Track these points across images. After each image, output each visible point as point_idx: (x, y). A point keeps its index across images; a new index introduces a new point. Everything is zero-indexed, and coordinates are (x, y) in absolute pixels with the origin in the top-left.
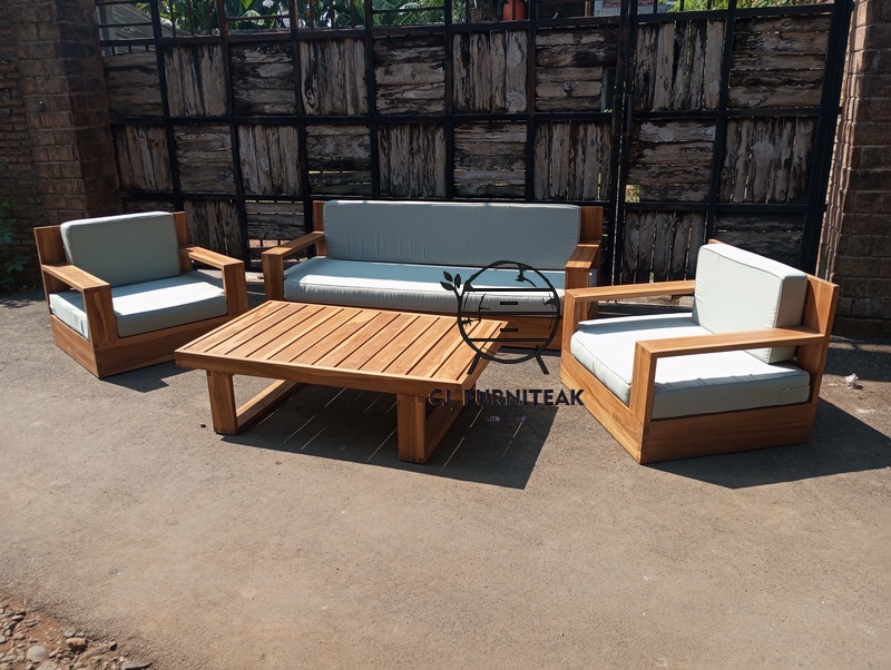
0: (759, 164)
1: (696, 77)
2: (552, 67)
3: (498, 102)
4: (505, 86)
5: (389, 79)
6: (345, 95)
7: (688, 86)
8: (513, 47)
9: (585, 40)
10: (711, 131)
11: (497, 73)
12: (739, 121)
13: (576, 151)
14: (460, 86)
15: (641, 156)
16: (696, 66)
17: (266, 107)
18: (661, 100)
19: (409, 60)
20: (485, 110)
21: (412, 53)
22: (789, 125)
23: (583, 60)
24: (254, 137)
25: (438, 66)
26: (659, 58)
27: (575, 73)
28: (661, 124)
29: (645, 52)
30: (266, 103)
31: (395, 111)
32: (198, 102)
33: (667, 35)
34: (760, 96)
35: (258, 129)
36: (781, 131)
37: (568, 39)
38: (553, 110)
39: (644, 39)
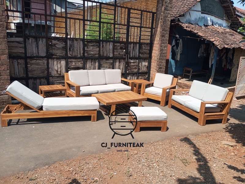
0: (143, 66)
2: (116, 49)
3: (108, 55)
4: (109, 52)
5: (88, 49)
6: (78, 52)
7: (135, 53)
8: (111, 45)
9: (121, 45)
11: (108, 50)
12: (140, 59)
13: (120, 64)
14: (101, 52)
15: (129, 65)
16: (136, 50)
19: (92, 46)
20: (106, 56)
21: (93, 44)
23: (121, 48)
24: (54, 62)
25: (98, 47)
26: (131, 49)
27: (120, 50)
28: (131, 59)
29: (129, 48)
30: (57, 53)
31: (89, 56)
32: (37, 52)
33: (132, 45)
34: (143, 55)
35: (55, 60)
36: (145, 61)
37: (119, 44)
38: (116, 57)
39: (129, 46)
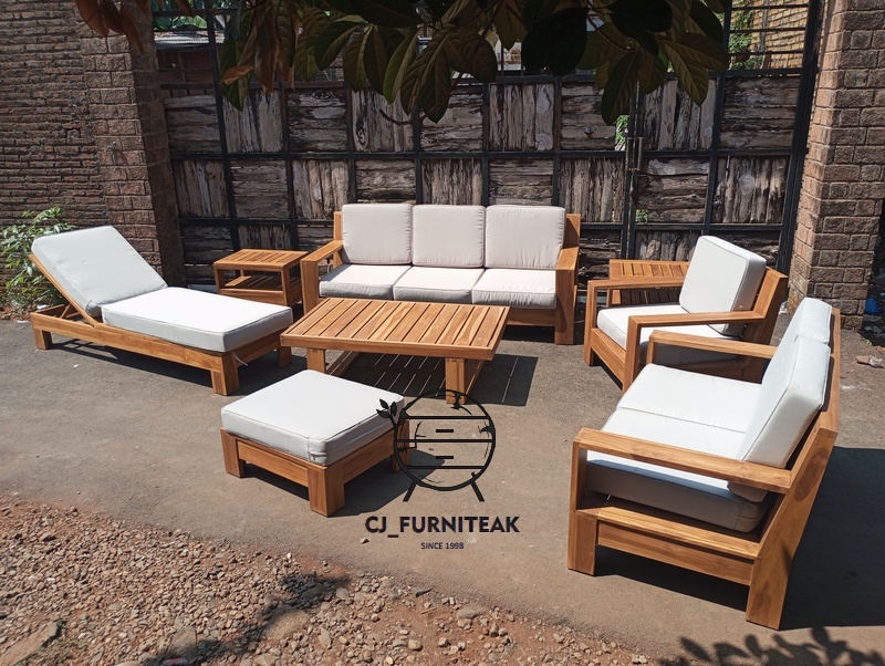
0: (744, 193)
1: (694, 124)
2: (575, 113)
3: (529, 142)
4: (534, 129)
6: (392, 135)
7: (687, 130)
8: (542, 97)
10: (706, 168)
11: (528, 118)
12: (727, 159)
13: (594, 182)
14: (495, 129)
15: (648, 186)
16: (693, 114)
17: (320, 144)
18: (665, 141)
19: (451, 106)
20: (517, 149)
21: (453, 100)
22: (767, 162)
24: (308, 170)
25: (476, 111)
26: (664, 108)
27: (594, 119)
28: (665, 161)
29: (652, 103)
30: (319, 141)
31: (437, 148)
32: (255, 140)
33: (671, 89)
34: (744, 139)
35: (312, 163)
36: (761, 166)
37: (588, 91)
38: (575, 149)
